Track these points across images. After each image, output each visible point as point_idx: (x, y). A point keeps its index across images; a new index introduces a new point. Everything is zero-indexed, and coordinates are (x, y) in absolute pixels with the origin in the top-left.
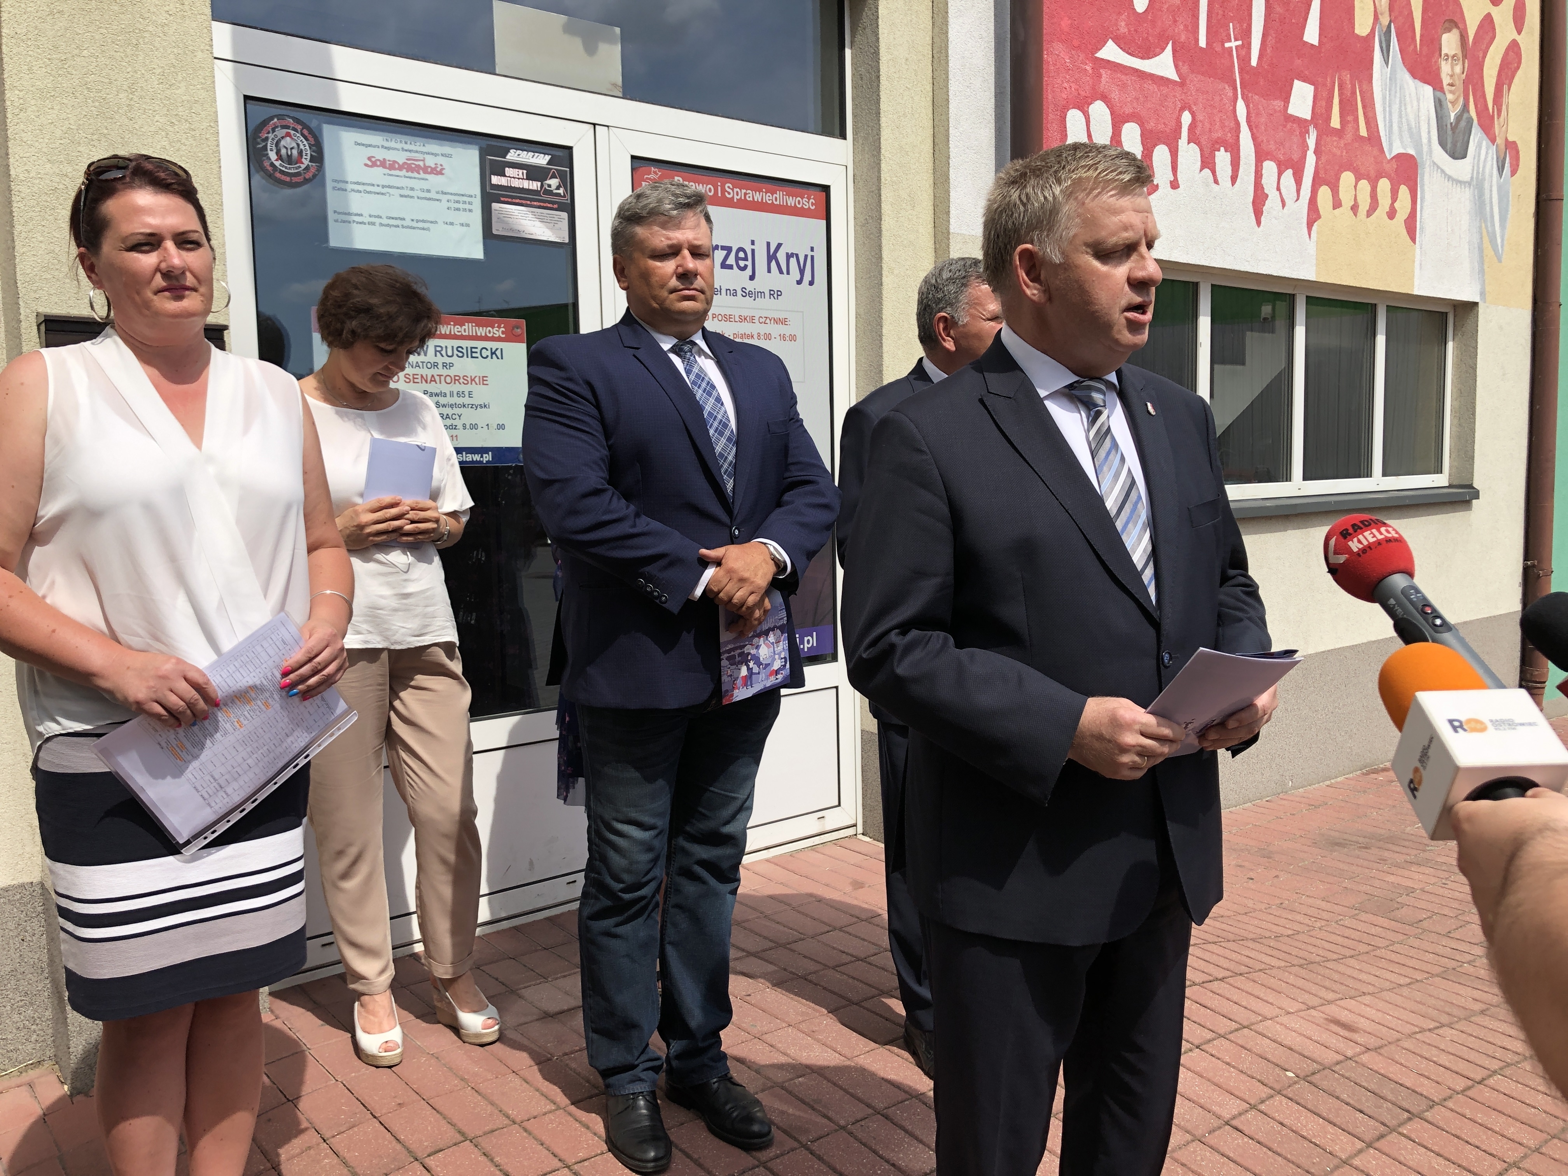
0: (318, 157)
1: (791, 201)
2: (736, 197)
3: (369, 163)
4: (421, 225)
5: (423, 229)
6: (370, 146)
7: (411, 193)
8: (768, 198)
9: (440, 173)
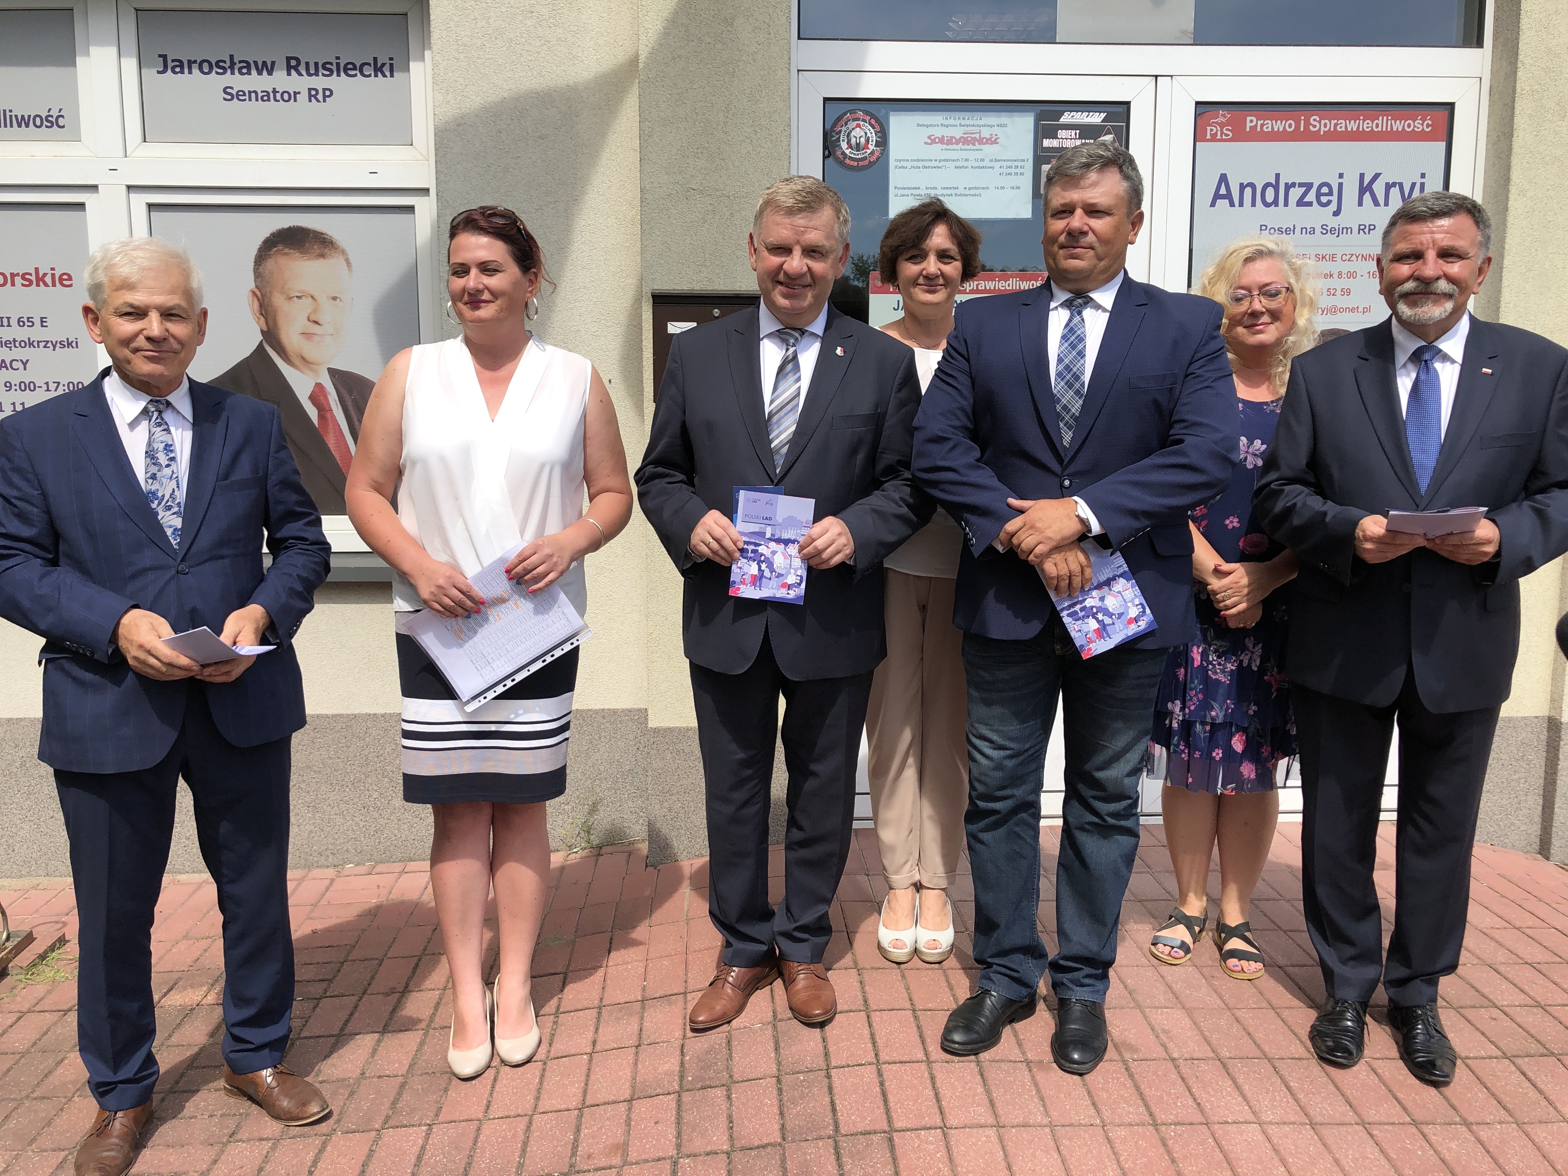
0: (883, 142)
1: (1398, 126)
2: (1323, 129)
3: (929, 141)
4: (973, 192)
5: (975, 195)
6: (931, 125)
7: (966, 164)
8: (1367, 126)
9: (995, 142)
